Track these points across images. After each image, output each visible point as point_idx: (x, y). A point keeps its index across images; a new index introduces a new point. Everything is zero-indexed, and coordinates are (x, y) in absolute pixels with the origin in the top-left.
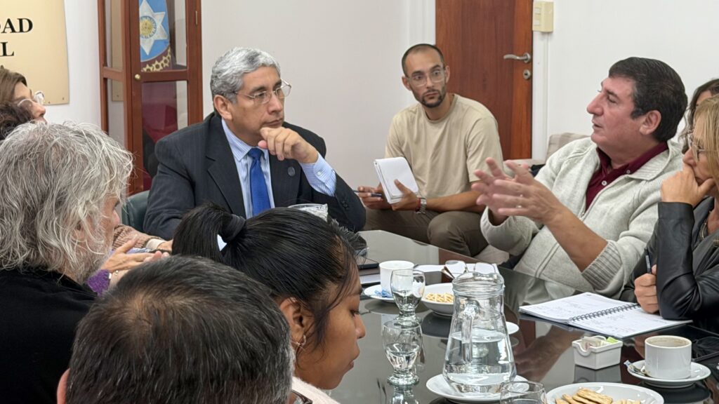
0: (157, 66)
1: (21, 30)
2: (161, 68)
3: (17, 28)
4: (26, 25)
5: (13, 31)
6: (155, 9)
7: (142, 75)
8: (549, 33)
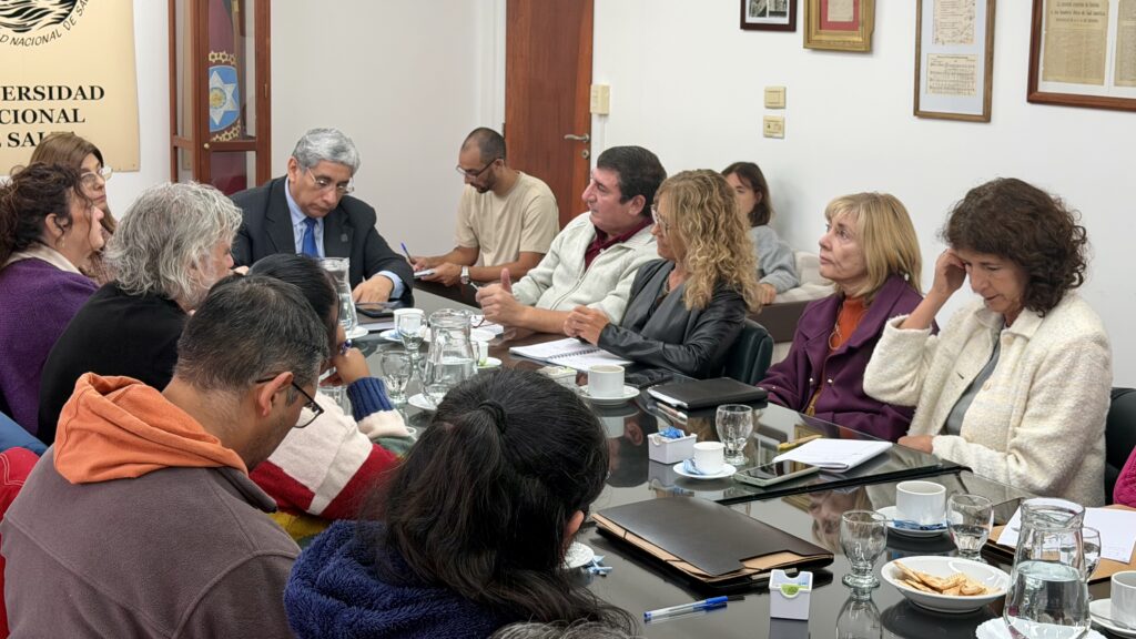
0: (227, 137)
1: (93, 97)
2: (230, 138)
3: (88, 95)
4: (97, 93)
5: (85, 98)
6: (226, 81)
7: (212, 144)
8: (606, 115)
